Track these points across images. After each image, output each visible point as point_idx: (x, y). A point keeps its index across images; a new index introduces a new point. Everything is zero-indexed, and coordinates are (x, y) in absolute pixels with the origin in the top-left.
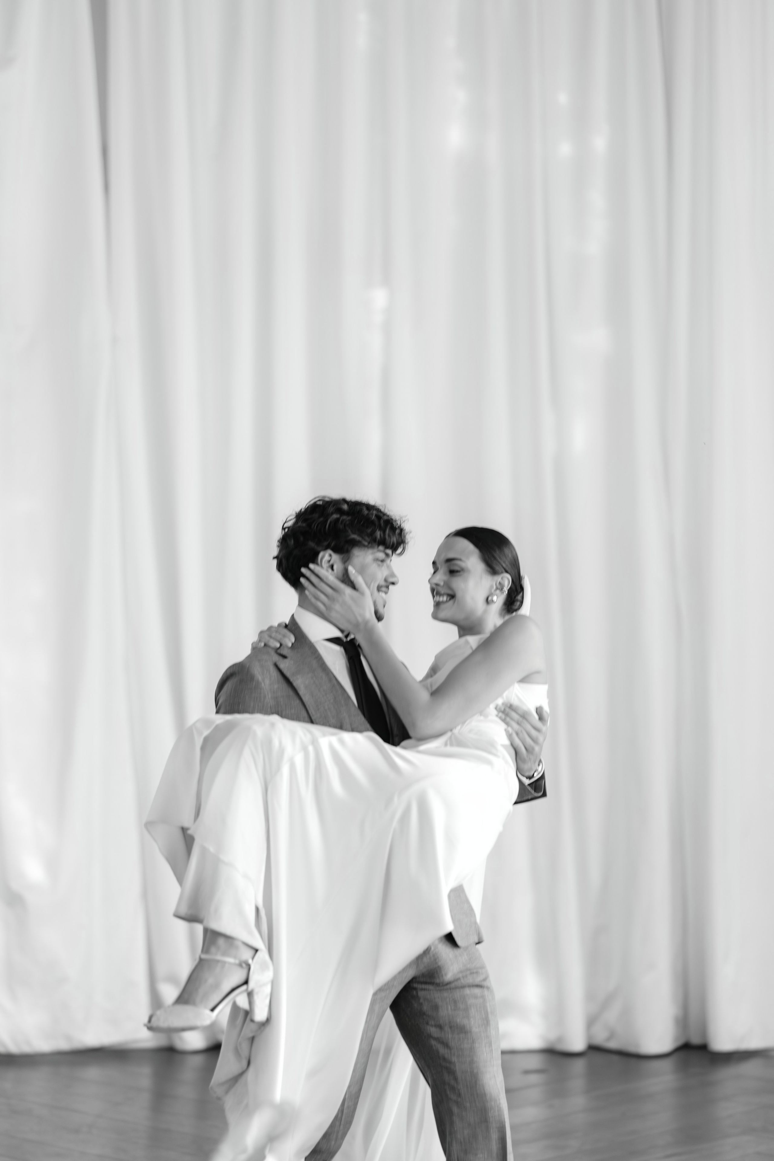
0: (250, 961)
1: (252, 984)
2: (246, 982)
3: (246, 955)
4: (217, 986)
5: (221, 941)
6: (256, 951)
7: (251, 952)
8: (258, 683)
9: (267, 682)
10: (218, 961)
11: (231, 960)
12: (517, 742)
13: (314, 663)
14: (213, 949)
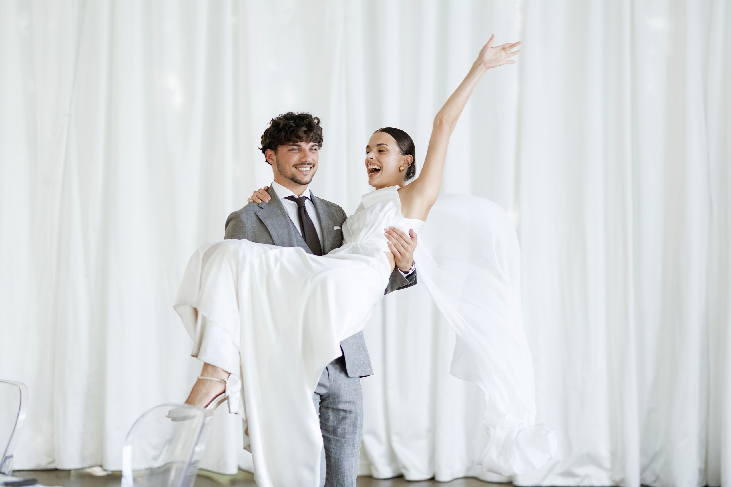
0: (226, 380)
1: (227, 393)
2: (224, 392)
3: (224, 376)
4: (207, 394)
5: (210, 369)
6: (230, 374)
7: (227, 375)
8: (244, 224)
9: (250, 223)
10: (208, 380)
11: (216, 379)
12: (395, 249)
13: (279, 212)
14: (205, 374)
